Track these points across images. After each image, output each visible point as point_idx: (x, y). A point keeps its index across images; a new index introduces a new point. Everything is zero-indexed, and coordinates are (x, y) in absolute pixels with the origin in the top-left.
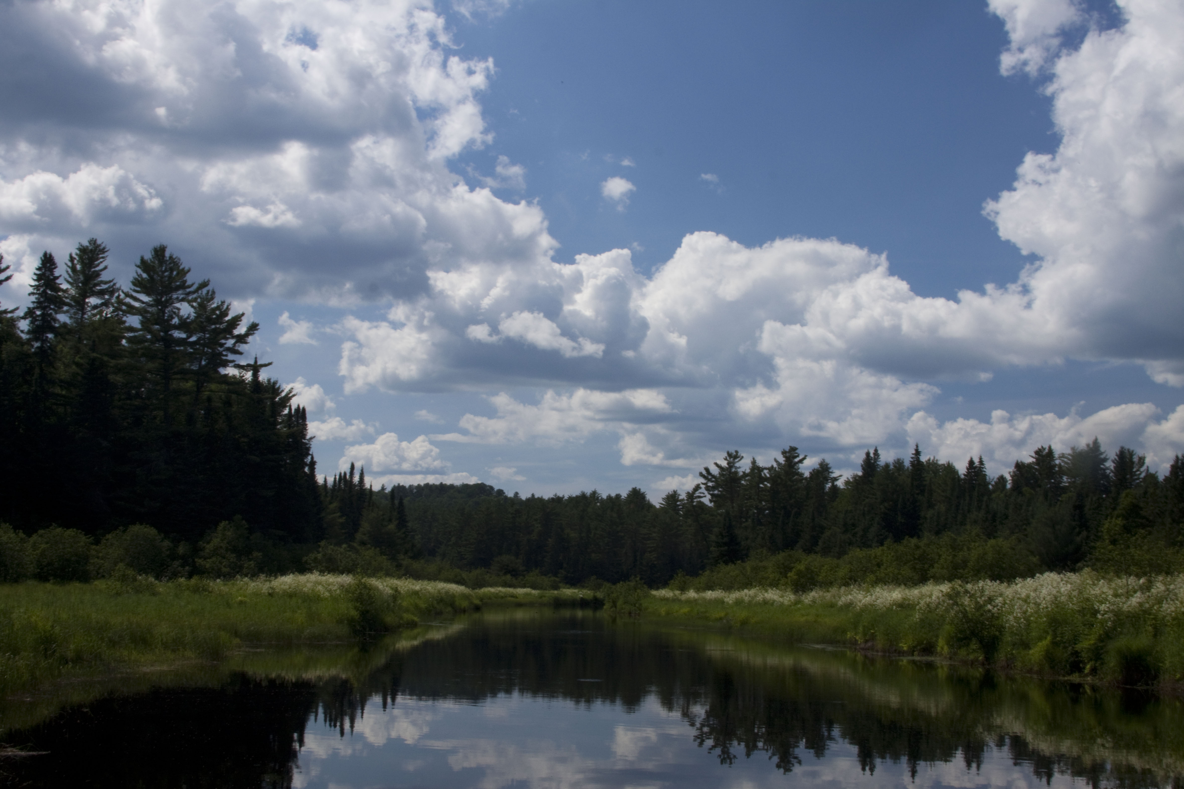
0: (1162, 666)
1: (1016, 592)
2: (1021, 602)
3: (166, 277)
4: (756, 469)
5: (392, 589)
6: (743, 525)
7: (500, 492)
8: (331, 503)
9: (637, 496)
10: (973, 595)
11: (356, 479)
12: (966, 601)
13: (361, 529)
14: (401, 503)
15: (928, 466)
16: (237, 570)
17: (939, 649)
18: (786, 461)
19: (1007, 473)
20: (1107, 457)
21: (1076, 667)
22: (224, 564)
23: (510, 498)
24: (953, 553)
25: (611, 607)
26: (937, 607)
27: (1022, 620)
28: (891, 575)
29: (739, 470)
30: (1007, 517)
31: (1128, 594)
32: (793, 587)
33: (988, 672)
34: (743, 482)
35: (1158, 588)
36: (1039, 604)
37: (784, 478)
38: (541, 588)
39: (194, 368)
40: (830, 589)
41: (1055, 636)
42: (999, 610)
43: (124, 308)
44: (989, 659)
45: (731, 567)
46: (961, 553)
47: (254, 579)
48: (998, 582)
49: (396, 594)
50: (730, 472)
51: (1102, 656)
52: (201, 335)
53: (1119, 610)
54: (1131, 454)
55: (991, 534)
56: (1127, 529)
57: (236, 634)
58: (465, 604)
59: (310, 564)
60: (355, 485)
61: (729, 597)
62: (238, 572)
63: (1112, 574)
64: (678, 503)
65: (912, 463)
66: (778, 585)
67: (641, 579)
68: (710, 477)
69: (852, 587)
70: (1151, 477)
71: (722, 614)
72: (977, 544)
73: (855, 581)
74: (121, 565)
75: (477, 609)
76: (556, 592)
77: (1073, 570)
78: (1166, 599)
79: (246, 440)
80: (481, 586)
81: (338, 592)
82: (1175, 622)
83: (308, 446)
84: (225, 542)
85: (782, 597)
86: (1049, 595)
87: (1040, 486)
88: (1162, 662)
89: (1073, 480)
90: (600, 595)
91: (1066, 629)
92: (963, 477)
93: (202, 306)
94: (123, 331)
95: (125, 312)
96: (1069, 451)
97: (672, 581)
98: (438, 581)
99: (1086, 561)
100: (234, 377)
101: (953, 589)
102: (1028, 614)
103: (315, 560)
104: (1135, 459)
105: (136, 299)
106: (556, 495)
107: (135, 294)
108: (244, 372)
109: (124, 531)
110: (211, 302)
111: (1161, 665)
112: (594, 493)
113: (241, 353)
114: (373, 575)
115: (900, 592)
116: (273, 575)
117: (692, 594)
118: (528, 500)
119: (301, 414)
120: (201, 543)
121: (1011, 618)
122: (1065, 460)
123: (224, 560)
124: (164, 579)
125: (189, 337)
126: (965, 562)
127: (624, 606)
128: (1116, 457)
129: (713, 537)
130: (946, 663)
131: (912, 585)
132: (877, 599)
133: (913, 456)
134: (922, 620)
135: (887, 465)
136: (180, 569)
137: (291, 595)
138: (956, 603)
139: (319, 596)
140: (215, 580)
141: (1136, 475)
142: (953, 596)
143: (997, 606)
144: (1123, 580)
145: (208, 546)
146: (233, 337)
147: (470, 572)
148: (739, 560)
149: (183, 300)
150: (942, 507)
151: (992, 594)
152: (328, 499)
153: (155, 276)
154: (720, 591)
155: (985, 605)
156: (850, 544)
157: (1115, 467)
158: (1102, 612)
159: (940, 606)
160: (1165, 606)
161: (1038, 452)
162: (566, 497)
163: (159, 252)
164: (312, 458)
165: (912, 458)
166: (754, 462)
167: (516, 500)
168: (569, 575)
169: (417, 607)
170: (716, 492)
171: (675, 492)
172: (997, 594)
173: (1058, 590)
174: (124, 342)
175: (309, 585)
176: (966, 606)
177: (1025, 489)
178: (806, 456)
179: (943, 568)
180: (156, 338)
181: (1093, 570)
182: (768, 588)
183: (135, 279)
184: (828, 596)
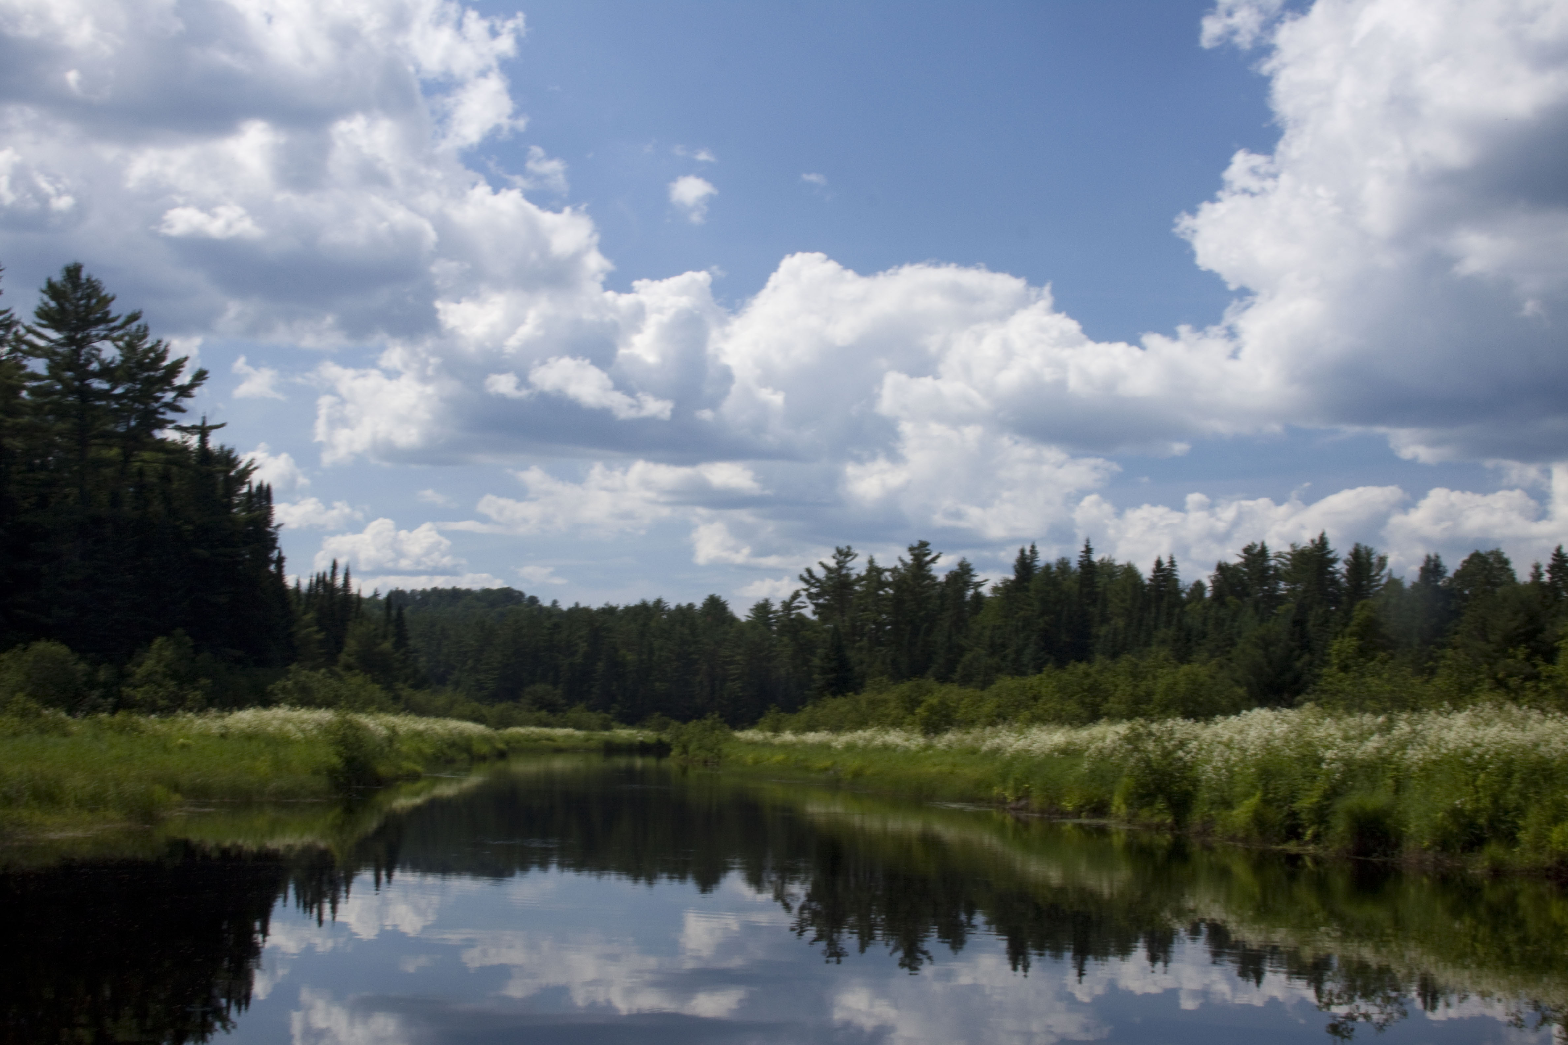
0: (1405, 831)
1: (1216, 735)
2: (1222, 747)
3: (82, 306)
4: (874, 571)
5: (388, 728)
6: (857, 645)
7: (533, 600)
8: (305, 613)
9: (715, 606)
10: (1160, 737)
11: (339, 581)
12: (1150, 745)
13: (346, 649)
14: (400, 614)
15: (1102, 568)
16: (179, 702)
17: (1114, 809)
18: (913, 560)
19: (1207, 577)
20: (1338, 557)
21: (1294, 832)
22: (161, 694)
23: (546, 609)
24: (1134, 683)
25: (681, 754)
26: (1112, 754)
27: (1223, 771)
28: (1052, 711)
29: (852, 572)
30: (1204, 635)
31: (1363, 737)
32: (922, 727)
33: (1177, 838)
34: (857, 588)
35: (1402, 729)
36: (1246, 750)
37: (911, 583)
38: (587, 728)
39: (122, 431)
40: (972, 730)
41: (1266, 792)
42: (1193, 757)
43: (24, 347)
44: (1179, 822)
45: (840, 700)
46: (1144, 683)
47: (202, 714)
48: (1192, 720)
49: (393, 736)
50: (840, 575)
51: (1328, 818)
52: (128, 385)
53: (1351, 758)
54: (1369, 553)
55: (1183, 657)
56: (1362, 652)
57: (176, 788)
58: (485, 749)
59: (276, 695)
60: (338, 590)
61: (837, 740)
62: (179, 706)
63: (1341, 710)
64: (771, 615)
65: (1082, 564)
66: (902, 723)
67: (721, 716)
68: (813, 581)
69: (1000, 727)
70: (1395, 583)
71: (828, 763)
72: (1165, 671)
73: (1005, 719)
74: (20, 697)
75: (502, 755)
76: (607, 733)
77: (1290, 706)
78: (1411, 742)
79: (190, 527)
80: (507, 725)
81: (315, 732)
82: (1423, 774)
83: (274, 536)
84: (162, 664)
85: (907, 740)
86: (1259, 738)
87: (1248, 595)
88: (1406, 826)
89: (1293, 586)
90: (665, 737)
91: (1280, 782)
92: (1147, 582)
93: (131, 347)
94: (23, 379)
95: (27, 354)
96: (1287, 549)
97: (762, 719)
98: (448, 719)
99: (1308, 694)
100: (174, 443)
101: (1133, 730)
102: (1232, 762)
103: (284, 689)
104: (1374, 560)
105: (41, 336)
106: (607, 604)
107: (40, 330)
108: (189, 436)
109: (25, 650)
110: (145, 340)
111: (1403, 829)
112: (659, 602)
113: (182, 410)
114: (362, 709)
115: (1063, 734)
116: (227, 709)
117: (788, 736)
118: (571, 610)
119: (264, 494)
120: (128, 666)
121: (1208, 768)
122: (1283, 560)
123: (161, 690)
124: (80, 715)
125: (113, 388)
126: (1149, 694)
127: (698, 752)
128: (1349, 557)
129: (816, 661)
130: (1124, 828)
131: (1080, 725)
132: (1033, 743)
133: (1082, 554)
134: (1092, 771)
135: (1048, 567)
136: (101, 700)
137: (250, 736)
138: (1136, 749)
139: (288, 737)
140: (148, 716)
141: (1375, 581)
142: (1133, 739)
143: (1191, 752)
144: (1356, 719)
145: (138, 671)
146: (174, 389)
147: (493, 706)
148: (850, 691)
149: (105, 338)
150: (1120, 622)
151: (1185, 736)
152: (301, 608)
153: (67, 305)
154: (826, 732)
155: (1174, 751)
156: (999, 670)
157: (1348, 570)
158: (1328, 761)
159: (1116, 753)
160: (1410, 752)
161: (1248, 550)
162: (621, 607)
163: (73, 272)
164: (280, 553)
165: (1081, 557)
166: (871, 562)
167: (553, 612)
168: (625, 710)
169: (420, 752)
170: (821, 601)
171: (767, 601)
172: (1190, 737)
173: (1269, 731)
174: (24, 394)
175: (276, 723)
176: (1150, 752)
177: (1229, 598)
178: (940, 553)
179: (1119, 703)
180: (68, 390)
181: (1317, 705)
182: (889, 728)
183: (40, 308)
184: (968, 739)
